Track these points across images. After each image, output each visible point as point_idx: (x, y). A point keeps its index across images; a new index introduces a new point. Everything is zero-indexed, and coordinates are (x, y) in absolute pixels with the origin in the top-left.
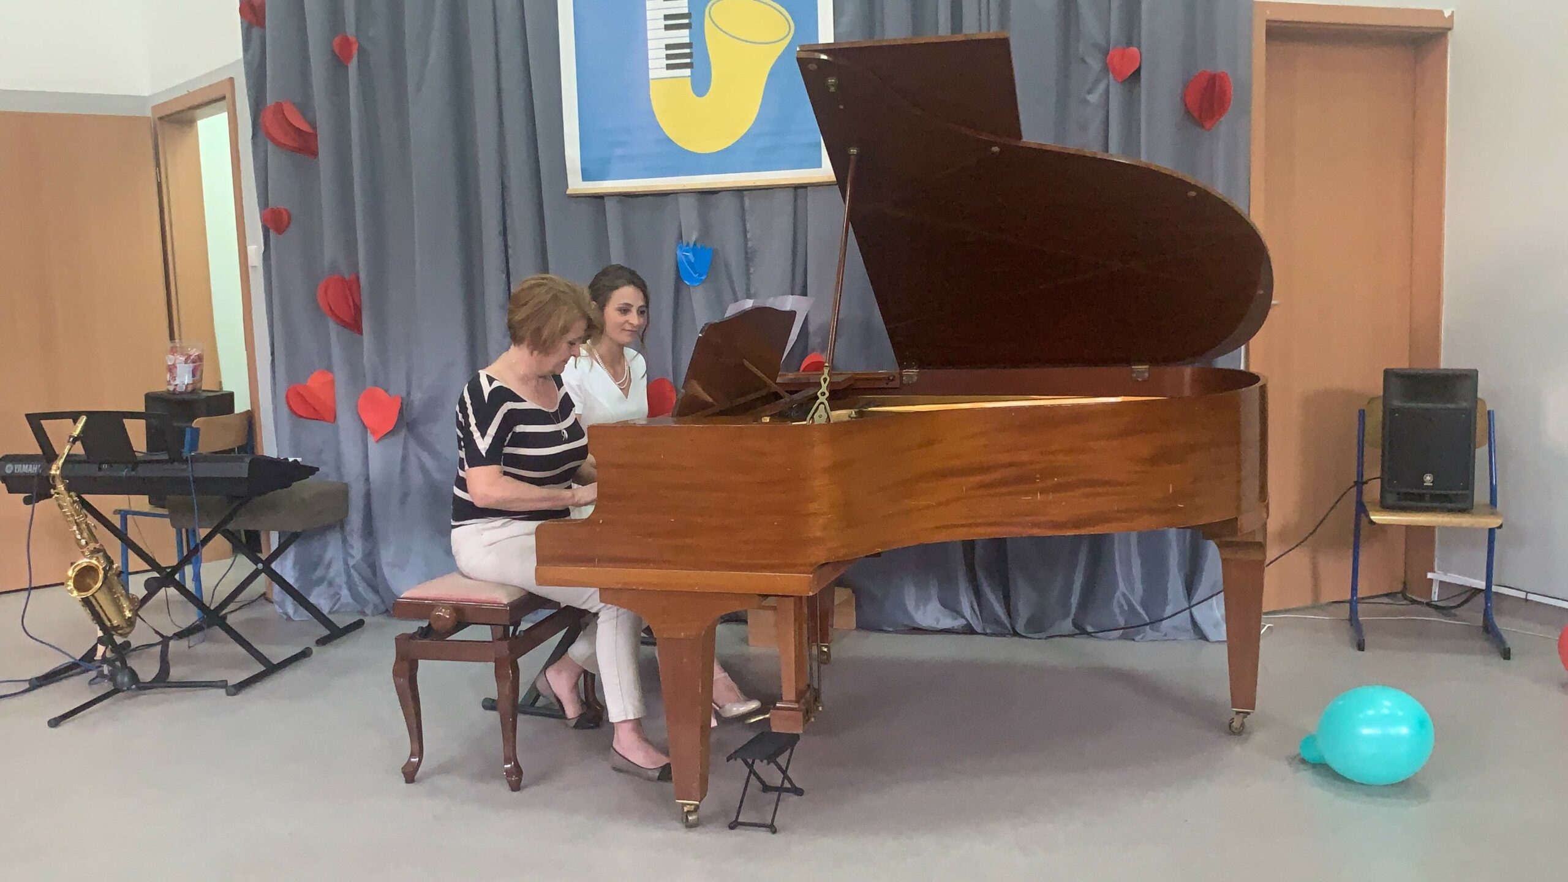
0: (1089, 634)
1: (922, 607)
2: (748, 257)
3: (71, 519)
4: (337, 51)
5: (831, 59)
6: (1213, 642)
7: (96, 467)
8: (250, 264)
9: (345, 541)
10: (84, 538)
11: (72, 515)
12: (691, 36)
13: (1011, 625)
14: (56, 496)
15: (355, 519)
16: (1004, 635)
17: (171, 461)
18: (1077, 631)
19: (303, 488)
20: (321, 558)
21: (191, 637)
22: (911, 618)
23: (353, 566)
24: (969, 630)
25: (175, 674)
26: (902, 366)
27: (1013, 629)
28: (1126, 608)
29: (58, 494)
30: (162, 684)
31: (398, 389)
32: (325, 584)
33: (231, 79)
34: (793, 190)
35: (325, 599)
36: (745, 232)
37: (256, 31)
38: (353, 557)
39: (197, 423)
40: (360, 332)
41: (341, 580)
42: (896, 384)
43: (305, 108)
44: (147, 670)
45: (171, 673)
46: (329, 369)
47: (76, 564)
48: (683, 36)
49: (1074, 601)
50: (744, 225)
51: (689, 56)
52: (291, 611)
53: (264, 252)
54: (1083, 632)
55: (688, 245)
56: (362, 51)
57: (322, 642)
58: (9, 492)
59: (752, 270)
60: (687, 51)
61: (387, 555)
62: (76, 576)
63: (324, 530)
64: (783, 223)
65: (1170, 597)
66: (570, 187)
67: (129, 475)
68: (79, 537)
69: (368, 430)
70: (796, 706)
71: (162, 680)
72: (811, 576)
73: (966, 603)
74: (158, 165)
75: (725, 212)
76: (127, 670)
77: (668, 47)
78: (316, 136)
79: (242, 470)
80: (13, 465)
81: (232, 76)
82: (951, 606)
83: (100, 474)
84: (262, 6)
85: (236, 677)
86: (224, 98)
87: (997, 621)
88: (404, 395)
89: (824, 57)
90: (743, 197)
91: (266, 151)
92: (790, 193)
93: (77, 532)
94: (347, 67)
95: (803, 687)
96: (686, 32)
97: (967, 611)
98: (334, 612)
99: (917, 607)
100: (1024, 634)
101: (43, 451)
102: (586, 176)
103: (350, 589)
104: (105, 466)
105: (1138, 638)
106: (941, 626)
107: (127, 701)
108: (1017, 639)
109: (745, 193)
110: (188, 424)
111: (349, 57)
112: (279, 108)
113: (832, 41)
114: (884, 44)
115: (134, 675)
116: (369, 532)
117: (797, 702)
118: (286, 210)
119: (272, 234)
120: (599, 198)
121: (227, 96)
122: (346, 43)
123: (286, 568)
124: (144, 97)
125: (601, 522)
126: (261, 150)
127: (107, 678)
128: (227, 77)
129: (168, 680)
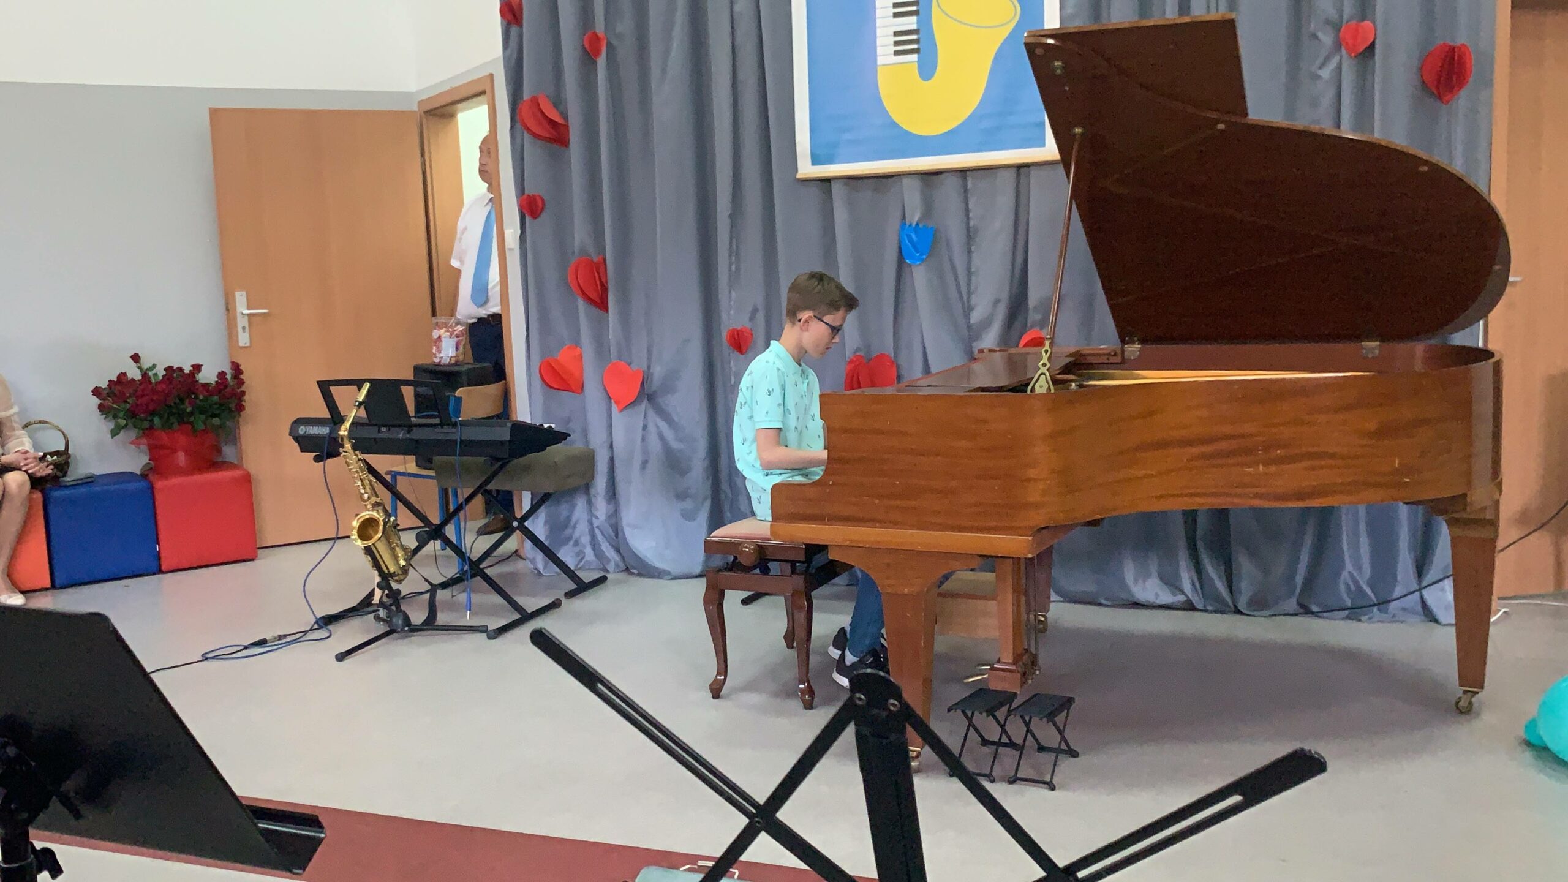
0: (1313, 613)
1: (1140, 581)
2: (970, 235)
3: (356, 475)
4: (587, 46)
5: (1058, 44)
6: (1445, 625)
7: (376, 428)
9: (590, 503)
10: (366, 493)
11: (357, 472)
12: (918, 22)
13: (1233, 602)
14: (344, 454)
15: (600, 483)
16: (1222, 612)
17: (442, 425)
18: (1302, 611)
19: (555, 452)
20: (569, 518)
21: (454, 587)
22: (1129, 591)
23: (597, 527)
24: (1189, 606)
25: (442, 618)
26: (1123, 342)
27: (1235, 606)
28: (1353, 588)
29: (345, 452)
30: (430, 627)
31: (639, 363)
32: (571, 543)
33: (491, 75)
34: (1015, 169)
35: (571, 557)
36: (967, 210)
37: (514, 29)
38: (598, 519)
39: (459, 392)
40: (606, 309)
41: (585, 540)
42: (1118, 359)
43: (558, 102)
44: (418, 617)
45: (439, 618)
46: (577, 343)
47: (359, 517)
48: (911, 23)
49: (1299, 579)
50: (967, 204)
51: (916, 41)
52: (540, 566)
53: (521, 235)
54: (1307, 612)
55: (910, 225)
56: (610, 45)
57: (570, 595)
58: (302, 452)
59: (973, 248)
60: (914, 37)
61: (629, 517)
62: (360, 525)
63: (572, 492)
64: (1005, 201)
65: (1399, 578)
66: (799, 172)
67: (404, 437)
68: (362, 491)
69: (613, 401)
70: (1013, 668)
71: (430, 624)
72: (1030, 538)
73: (1187, 580)
74: (423, 155)
75: (948, 193)
76: (400, 614)
77: (896, 34)
78: (567, 127)
79: (503, 434)
80: (307, 427)
81: (491, 72)
82: (1171, 582)
83: (381, 435)
84: (520, 5)
85: (494, 624)
86: (483, 93)
87: (1218, 599)
88: (645, 368)
89: (1051, 41)
90: (965, 178)
91: (523, 140)
92: (1013, 172)
93: (361, 487)
94: (596, 62)
95: (1019, 651)
96: (914, 18)
97: (1187, 586)
98: (580, 568)
99: (1136, 581)
100: (1243, 611)
101: (331, 415)
102: (816, 160)
103: (594, 549)
104: (384, 429)
105: (1363, 618)
106: (1159, 602)
107: (400, 641)
108: (1238, 616)
109: (968, 173)
110: (453, 394)
111: (597, 53)
112: (535, 101)
113: (1057, 26)
114: (1110, 28)
115: (407, 620)
116: (612, 494)
117: (1014, 664)
118: (539, 196)
119: (528, 219)
120: (827, 181)
121: (487, 91)
122: (595, 39)
123: (538, 526)
124: (412, 93)
125: (831, 483)
126: (518, 141)
127: (383, 620)
128: (487, 74)
129: (436, 624)
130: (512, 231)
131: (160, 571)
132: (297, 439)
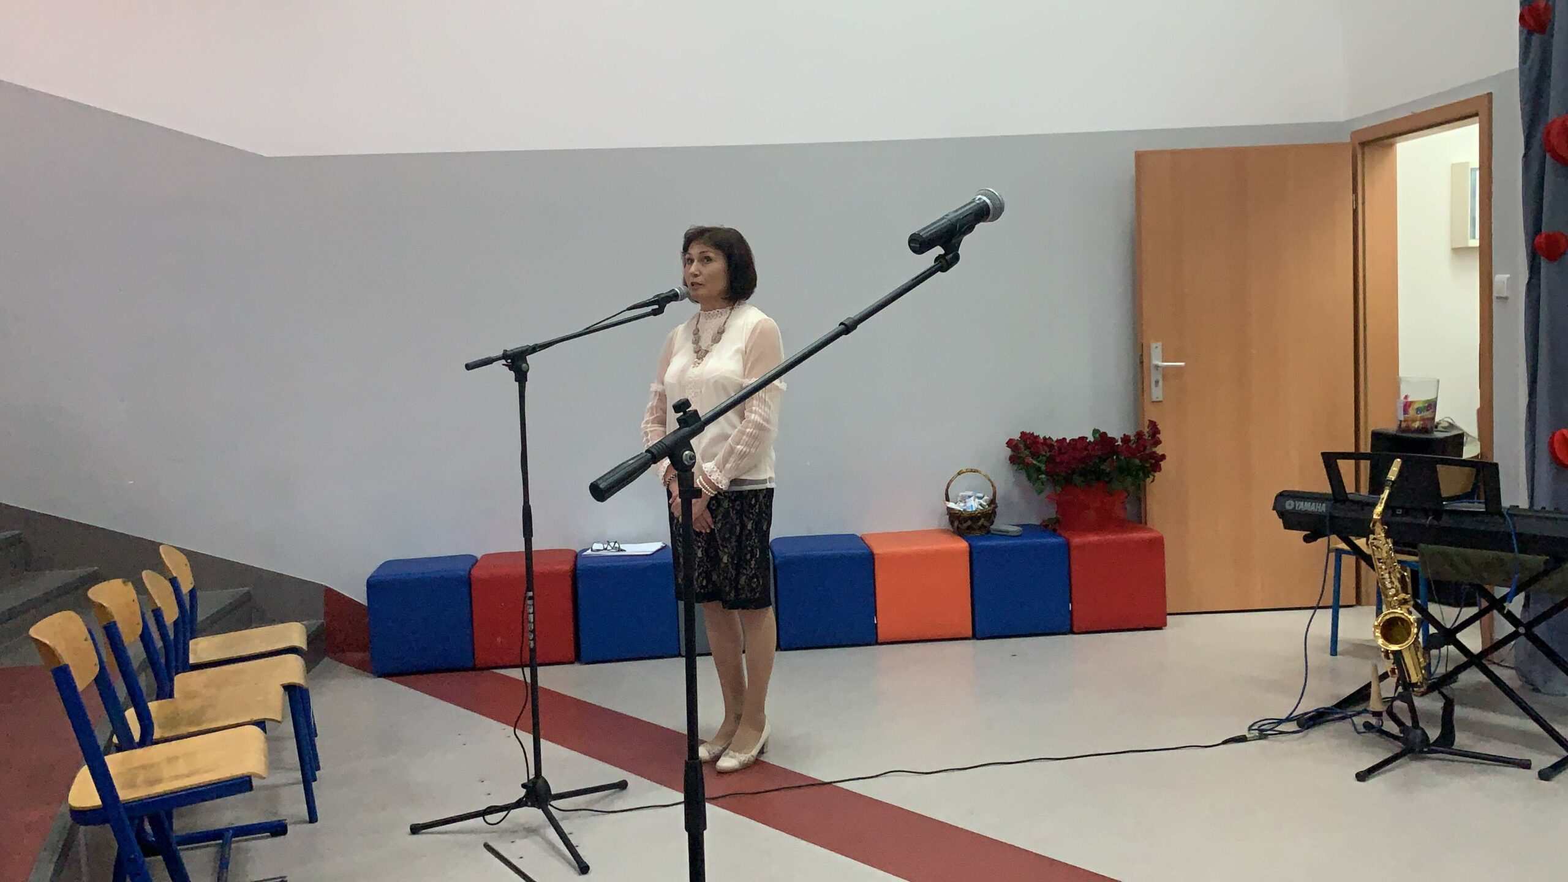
8: (1495, 294)
10: (1392, 588)
11: (1386, 563)
25: (1462, 740)
30: (1447, 749)
33: (1490, 94)
37: (1536, 39)
45: (1457, 740)
53: (1529, 281)
58: (1287, 529)
62: (1383, 625)
67: (1432, 524)
71: (1446, 745)
74: (1355, 191)
76: (1419, 732)
80: (1294, 501)
81: (1489, 91)
83: (1398, 519)
84: (1551, 10)
85: (1540, 760)
86: (1476, 115)
91: (1543, 169)
93: (1388, 580)
104: (1399, 512)
115: (1424, 738)
118: (1563, 235)
119: (1544, 263)
121: (1479, 113)
126: (1535, 167)
127: (1395, 738)
128: (1486, 92)
129: (1456, 746)
130: (1508, 276)
131: (1072, 632)
132: (1282, 514)
